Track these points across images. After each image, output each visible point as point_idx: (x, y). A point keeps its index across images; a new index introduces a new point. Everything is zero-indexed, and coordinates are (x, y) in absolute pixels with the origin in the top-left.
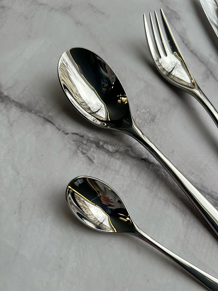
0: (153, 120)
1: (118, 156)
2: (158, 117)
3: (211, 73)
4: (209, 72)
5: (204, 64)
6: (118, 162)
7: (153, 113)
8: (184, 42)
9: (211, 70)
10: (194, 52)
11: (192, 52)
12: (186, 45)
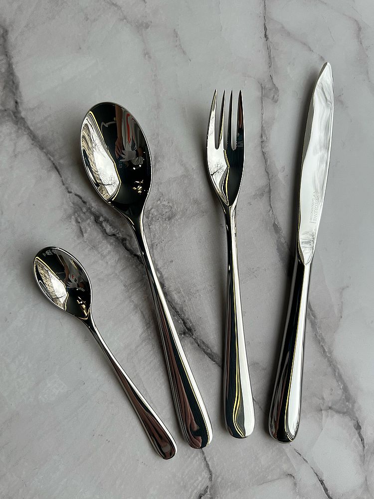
0: (170, 218)
1: (112, 241)
2: (178, 217)
3: (270, 191)
4: (267, 190)
5: (268, 176)
6: (109, 246)
7: (174, 210)
8: (262, 137)
9: (271, 188)
10: (266, 155)
11: (264, 155)
12: (262, 142)
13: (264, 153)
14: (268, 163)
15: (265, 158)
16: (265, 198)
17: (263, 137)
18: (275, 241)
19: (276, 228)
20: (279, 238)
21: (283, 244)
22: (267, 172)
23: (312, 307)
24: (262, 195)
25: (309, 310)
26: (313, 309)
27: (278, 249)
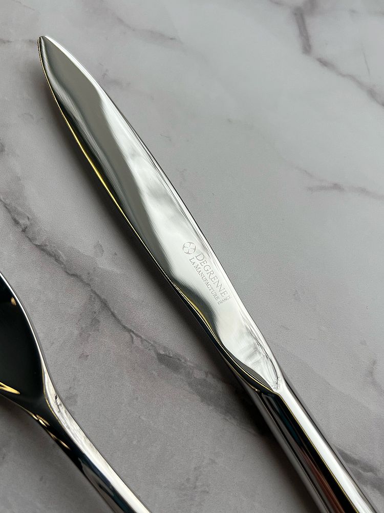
3: (105, 305)
4: (97, 306)
5: (82, 281)
8: (16, 222)
9: (103, 297)
10: (48, 248)
11: (43, 250)
12: (24, 231)
13: (42, 248)
14: (64, 258)
15: (50, 254)
16: (106, 324)
17: (21, 222)
18: (187, 387)
19: (168, 361)
20: (189, 375)
21: (205, 380)
22: (73, 275)
23: (353, 456)
24: (95, 322)
25: (351, 466)
26: (356, 457)
27: (205, 398)
